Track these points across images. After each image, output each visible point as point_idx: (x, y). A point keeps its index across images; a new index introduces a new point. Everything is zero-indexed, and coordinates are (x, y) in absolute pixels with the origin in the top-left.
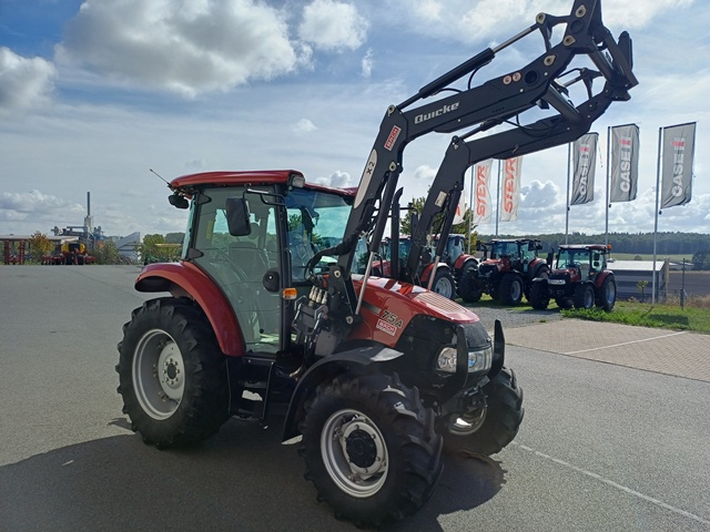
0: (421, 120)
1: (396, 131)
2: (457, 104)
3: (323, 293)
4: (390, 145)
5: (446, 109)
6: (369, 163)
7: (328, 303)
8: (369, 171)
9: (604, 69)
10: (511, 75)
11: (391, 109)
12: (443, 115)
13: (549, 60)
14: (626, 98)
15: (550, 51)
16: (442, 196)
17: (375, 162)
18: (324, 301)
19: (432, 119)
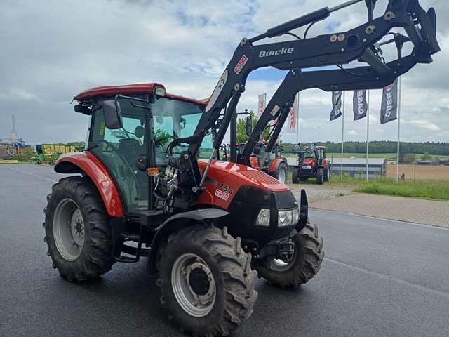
0: (264, 55)
1: (244, 60)
2: (292, 49)
3: (175, 170)
4: (238, 70)
5: (283, 51)
6: (222, 80)
7: (178, 177)
8: (220, 86)
9: (413, 37)
10: (338, 34)
11: (244, 41)
12: (280, 55)
13: (369, 29)
14: (429, 61)
15: (371, 21)
16: (276, 108)
17: (225, 80)
18: (175, 175)
19: (271, 56)
